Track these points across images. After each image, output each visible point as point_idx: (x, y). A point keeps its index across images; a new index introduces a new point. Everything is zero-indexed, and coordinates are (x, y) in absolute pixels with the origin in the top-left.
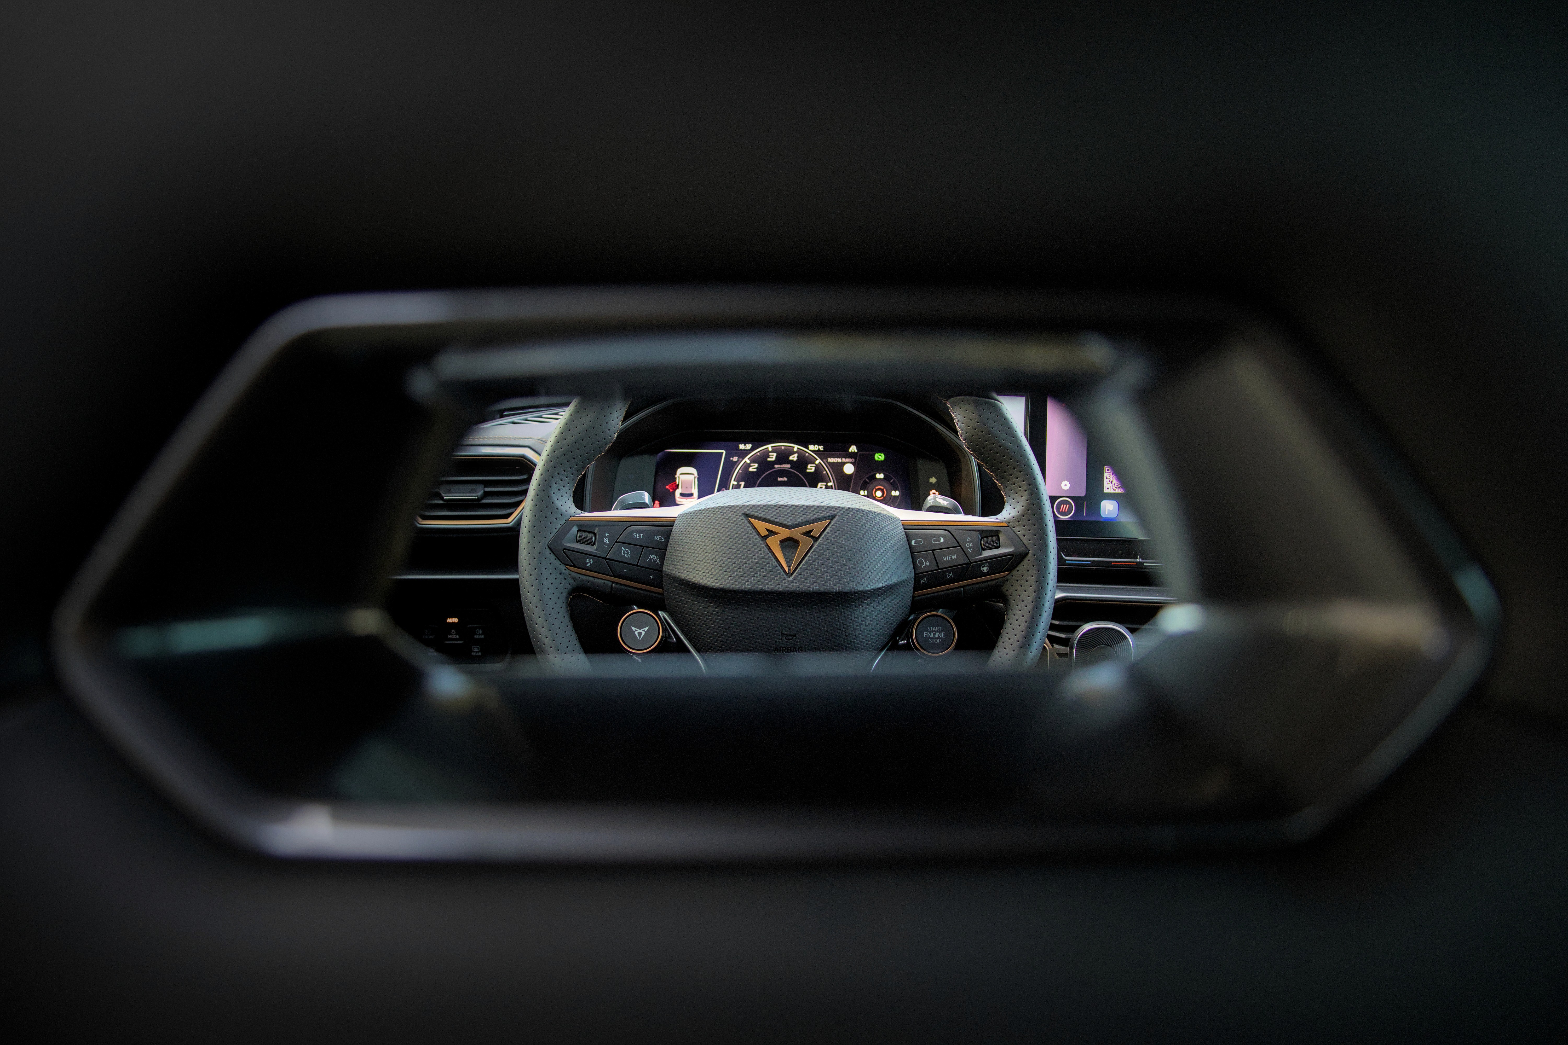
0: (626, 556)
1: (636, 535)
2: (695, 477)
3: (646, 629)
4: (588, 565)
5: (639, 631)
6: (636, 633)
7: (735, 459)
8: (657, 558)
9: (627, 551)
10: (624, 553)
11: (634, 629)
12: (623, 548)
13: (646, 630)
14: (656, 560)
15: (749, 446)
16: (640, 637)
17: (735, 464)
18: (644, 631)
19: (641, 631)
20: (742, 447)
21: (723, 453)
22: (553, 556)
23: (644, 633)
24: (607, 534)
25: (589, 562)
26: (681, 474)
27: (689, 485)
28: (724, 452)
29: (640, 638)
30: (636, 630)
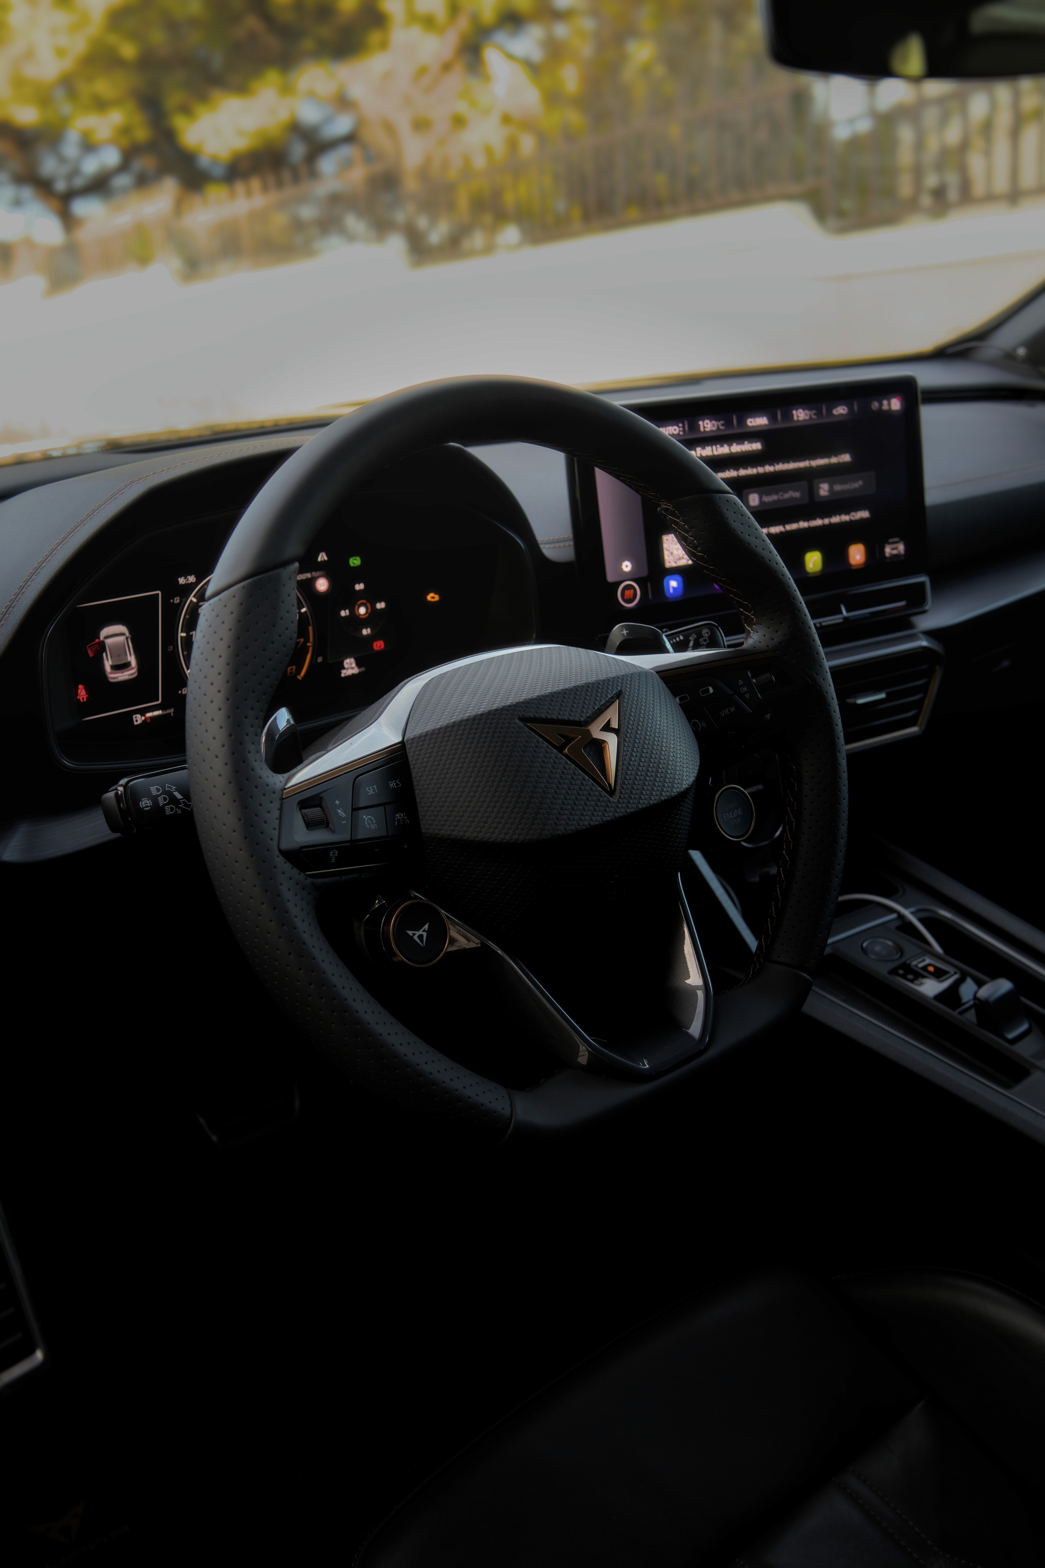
0: (373, 827)
1: (369, 789)
2: (127, 638)
3: (426, 927)
4: (333, 861)
5: (418, 933)
6: (416, 938)
7: (177, 600)
8: (404, 816)
9: (370, 819)
10: (369, 824)
11: (410, 933)
12: (365, 817)
13: (426, 929)
14: (404, 819)
15: (192, 579)
16: (422, 942)
17: (180, 606)
18: (424, 931)
19: (421, 932)
20: (182, 581)
21: (158, 594)
22: (288, 866)
23: (425, 934)
24: (337, 802)
25: (334, 854)
26: (107, 637)
27: (119, 651)
28: (159, 592)
29: (423, 944)
30: (414, 934)
